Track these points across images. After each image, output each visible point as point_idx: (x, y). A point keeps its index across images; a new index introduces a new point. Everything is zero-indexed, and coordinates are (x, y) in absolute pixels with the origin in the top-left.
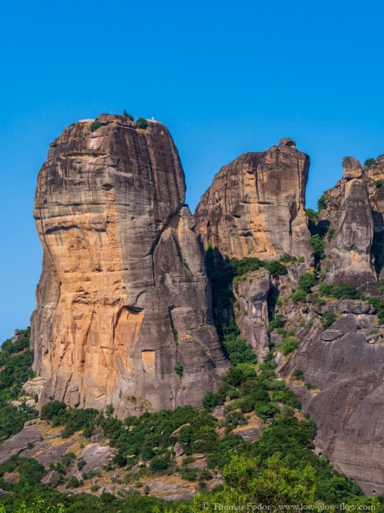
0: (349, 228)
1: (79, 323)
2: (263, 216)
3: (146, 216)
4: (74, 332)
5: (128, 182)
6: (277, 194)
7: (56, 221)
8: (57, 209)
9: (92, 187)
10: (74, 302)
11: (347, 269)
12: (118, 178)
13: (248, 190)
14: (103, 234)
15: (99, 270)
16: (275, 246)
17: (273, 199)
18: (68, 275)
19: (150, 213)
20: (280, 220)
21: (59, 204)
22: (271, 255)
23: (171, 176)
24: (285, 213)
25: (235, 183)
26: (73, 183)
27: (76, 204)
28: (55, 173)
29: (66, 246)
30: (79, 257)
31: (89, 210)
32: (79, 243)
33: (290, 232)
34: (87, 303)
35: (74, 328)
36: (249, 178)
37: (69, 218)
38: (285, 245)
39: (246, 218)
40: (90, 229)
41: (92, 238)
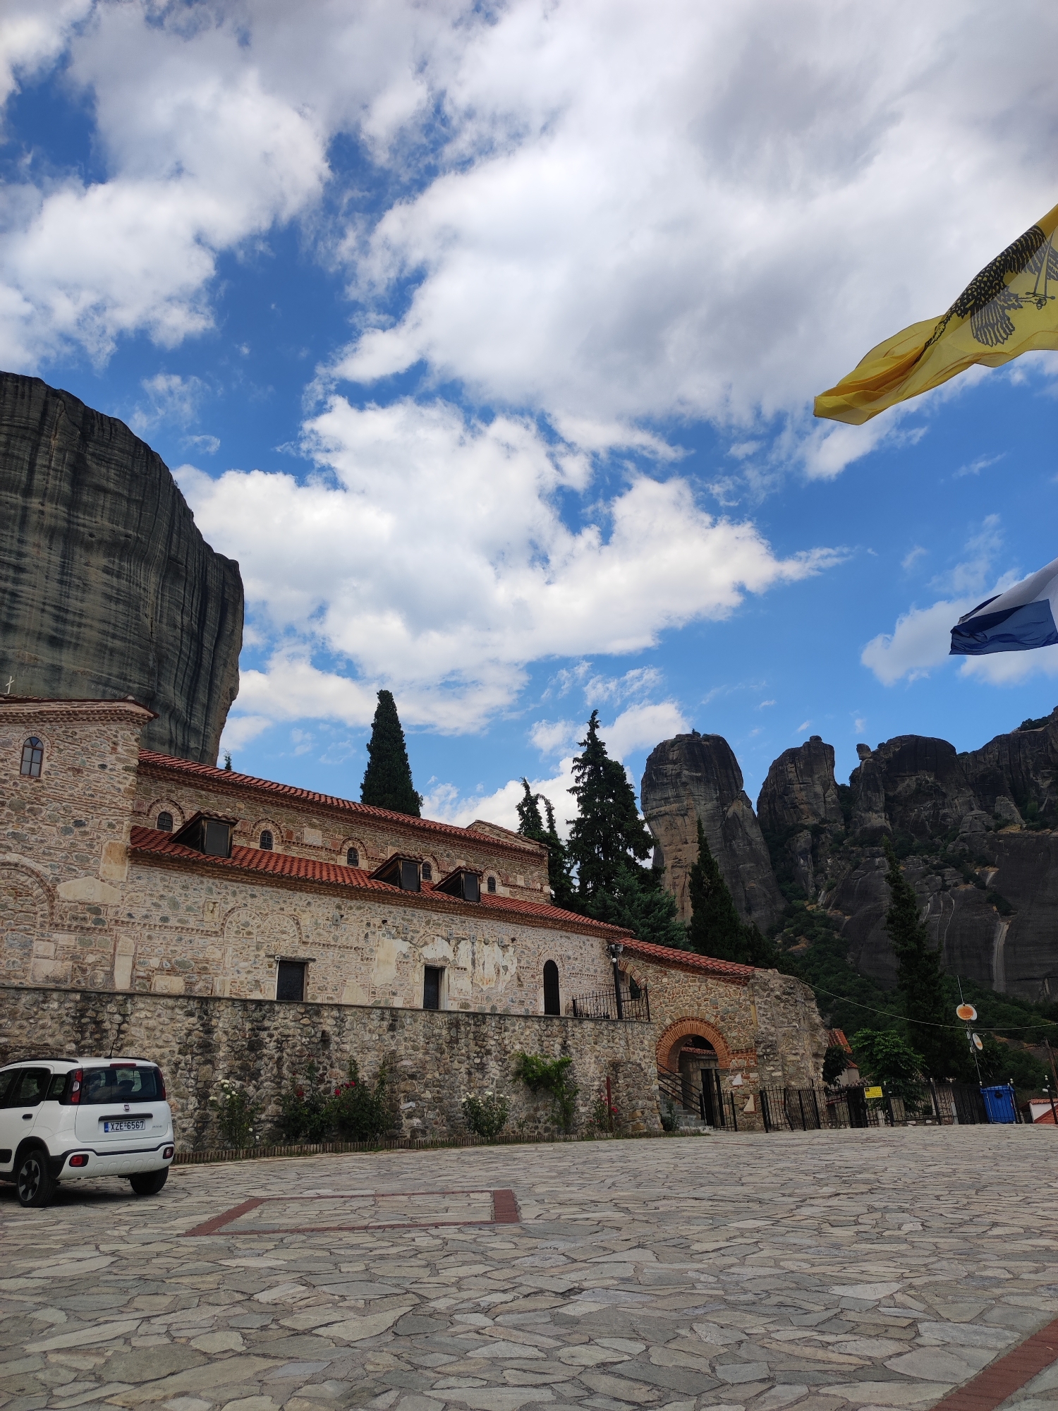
0: (866, 795)
1: (677, 881)
2: (804, 793)
3: (715, 802)
4: (674, 888)
5: (698, 779)
6: (811, 776)
7: (655, 811)
8: (654, 804)
9: (675, 786)
10: (673, 867)
11: (868, 825)
12: (692, 778)
13: (791, 776)
14: (686, 817)
15: (686, 843)
16: (815, 814)
17: (809, 780)
18: (667, 848)
19: (717, 799)
20: (816, 795)
21: (655, 800)
22: (812, 821)
23: (730, 772)
24: (819, 789)
25: (782, 771)
26: (663, 784)
27: (666, 798)
28: (651, 779)
29: (663, 829)
30: (673, 835)
31: (675, 802)
32: (672, 826)
33: (825, 802)
34: (681, 867)
35: (674, 885)
36: (791, 767)
37: (662, 809)
38: (822, 811)
39: (793, 795)
40: (677, 815)
41: (679, 821)
